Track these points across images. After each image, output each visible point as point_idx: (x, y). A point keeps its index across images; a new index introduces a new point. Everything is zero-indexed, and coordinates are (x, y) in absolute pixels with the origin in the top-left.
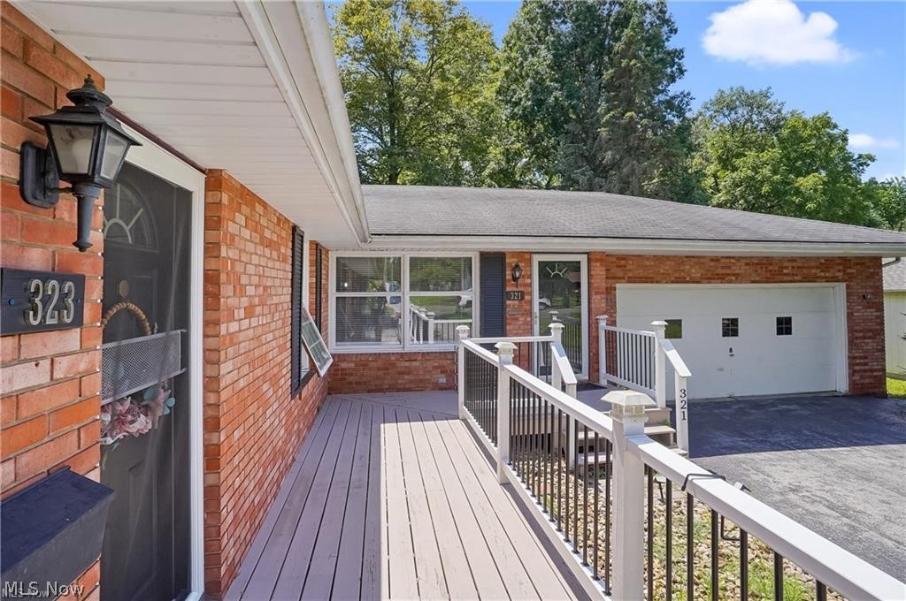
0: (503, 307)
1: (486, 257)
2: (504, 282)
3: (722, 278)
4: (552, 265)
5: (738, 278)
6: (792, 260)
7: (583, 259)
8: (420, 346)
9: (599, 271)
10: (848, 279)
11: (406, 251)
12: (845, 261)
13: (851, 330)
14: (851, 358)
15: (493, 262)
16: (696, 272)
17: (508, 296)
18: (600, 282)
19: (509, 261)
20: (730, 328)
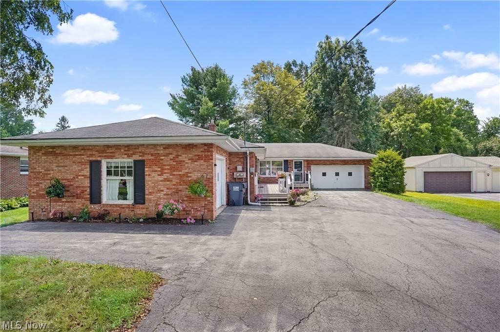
0: (288, 169)
1: (284, 161)
2: (288, 165)
3: (334, 164)
4: (297, 162)
5: (338, 164)
7: (303, 161)
8: (269, 176)
9: (306, 163)
10: (365, 164)
11: (271, 160)
12: (364, 161)
13: (365, 175)
14: (365, 181)
15: (286, 162)
16: (328, 163)
17: (288, 167)
18: (306, 165)
19: (289, 161)
20: (337, 174)
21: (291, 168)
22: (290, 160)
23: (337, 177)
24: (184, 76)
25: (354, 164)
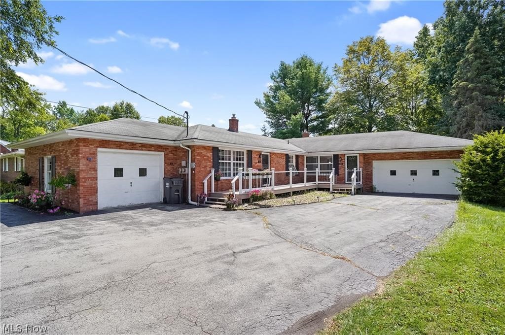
0: (338, 166)
1: (334, 155)
2: (338, 161)
3: (407, 158)
4: (350, 156)
5: (413, 158)
6: (436, 152)
9: (362, 158)
11: (319, 155)
15: (336, 156)
16: (398, 157)
17: (339, 164)
19: (339, 156)
20: (414, 173)
21: (342, 164)
22: (342, 155)
23: (414, 177)
24: (273, 74)
25: (440, 158)
